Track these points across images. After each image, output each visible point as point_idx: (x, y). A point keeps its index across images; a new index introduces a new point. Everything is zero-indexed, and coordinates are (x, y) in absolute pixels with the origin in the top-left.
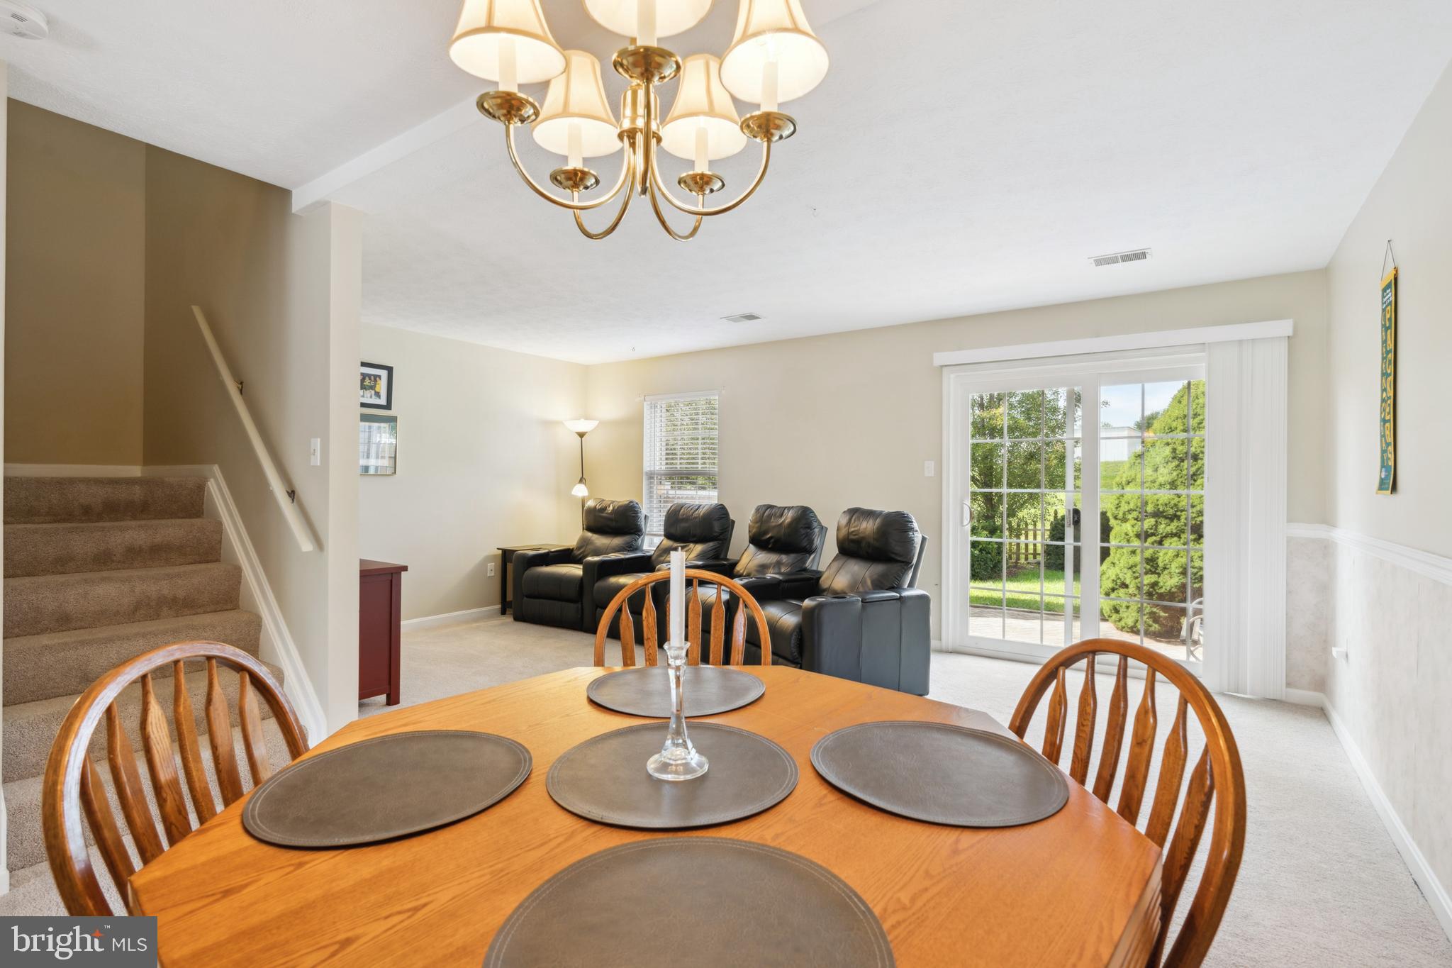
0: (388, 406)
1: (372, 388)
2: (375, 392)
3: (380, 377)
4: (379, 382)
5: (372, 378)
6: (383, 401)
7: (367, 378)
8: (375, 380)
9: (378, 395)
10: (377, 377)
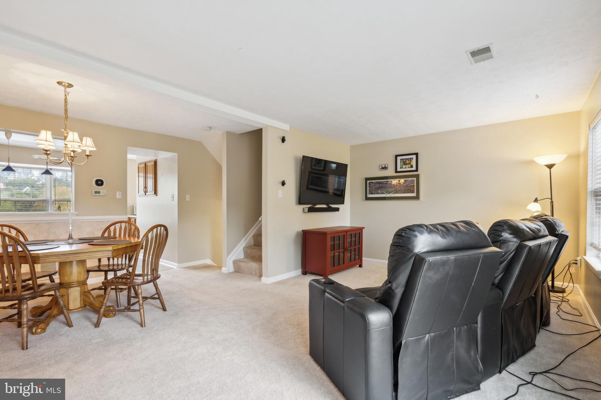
0: (417, 170)
1: (409, 164)
2: (411, 165)
3: (412, 158)
4: (412, 160)
5: (409, 160)
6: (414, 168)
7: (407, 160)
8: (411, 160)
9: (412, 166)
10: (411, 159)
